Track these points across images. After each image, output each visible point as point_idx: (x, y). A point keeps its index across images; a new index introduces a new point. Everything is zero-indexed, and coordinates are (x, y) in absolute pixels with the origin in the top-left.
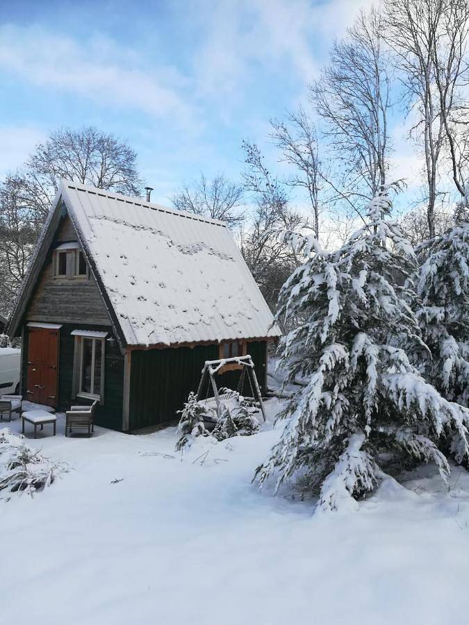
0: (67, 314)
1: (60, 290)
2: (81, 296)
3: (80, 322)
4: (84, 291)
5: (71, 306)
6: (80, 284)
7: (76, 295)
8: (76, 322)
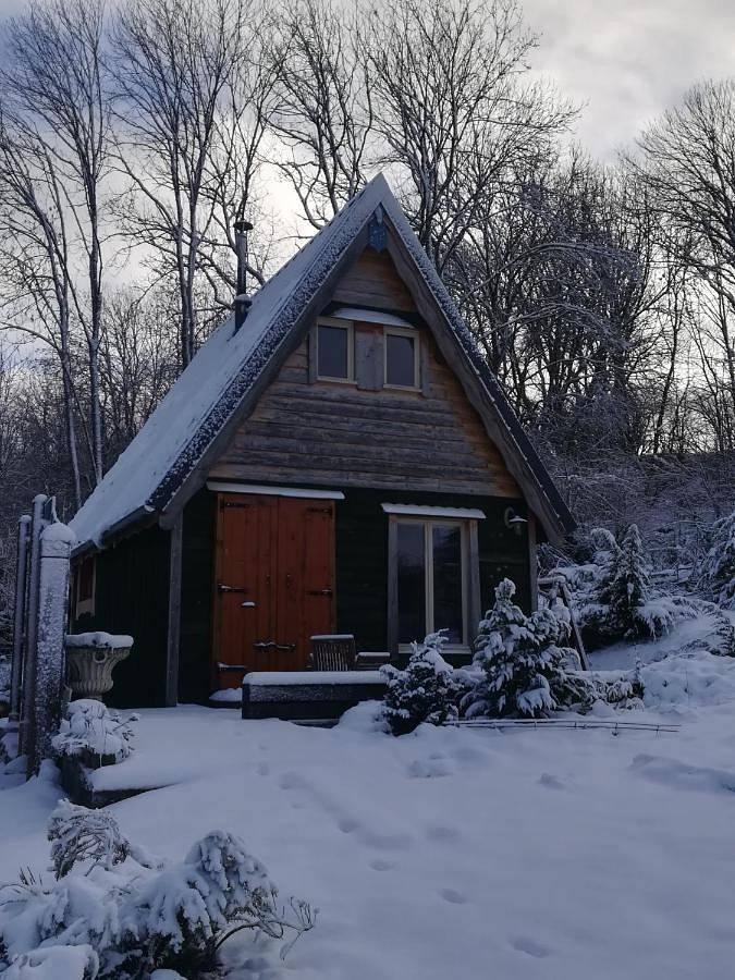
0: (359, 469)
1: (333, 411)
2: (404, 429)
3: (402, 486)
4: (412, 420)
5: (374, 449)
6: (400, 405)
7: (390, 427)
8: (389, 485)
